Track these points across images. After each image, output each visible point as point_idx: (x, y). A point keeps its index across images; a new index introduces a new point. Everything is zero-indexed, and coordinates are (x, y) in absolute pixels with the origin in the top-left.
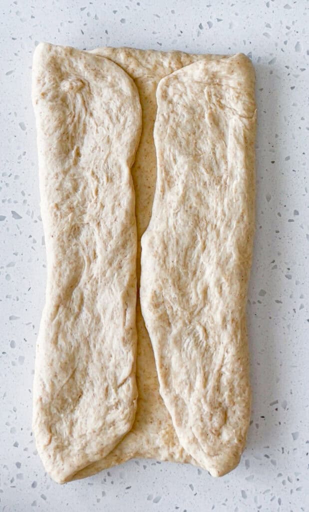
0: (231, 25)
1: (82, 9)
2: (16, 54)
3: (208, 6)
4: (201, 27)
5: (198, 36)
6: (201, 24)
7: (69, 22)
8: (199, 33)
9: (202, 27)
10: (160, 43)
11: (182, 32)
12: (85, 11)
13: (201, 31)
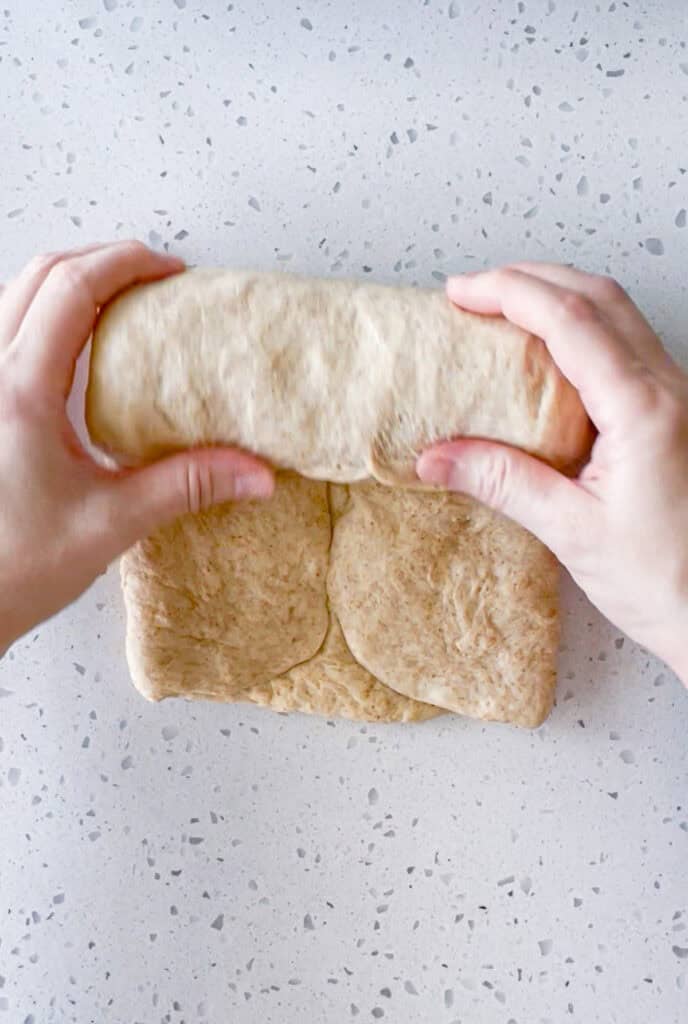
0: (453, 139)
1: (163, 95)
2: (29, 177)
3: (410, 99)
4: (394, 139)
5: (388, 157)
6: (394, 134)
7: (137, 119)
8: (390, 151)
9: (396, 138)
10: (312, 166)
11: (356, 148)
12: (170, 99)
13: (393, 146)
